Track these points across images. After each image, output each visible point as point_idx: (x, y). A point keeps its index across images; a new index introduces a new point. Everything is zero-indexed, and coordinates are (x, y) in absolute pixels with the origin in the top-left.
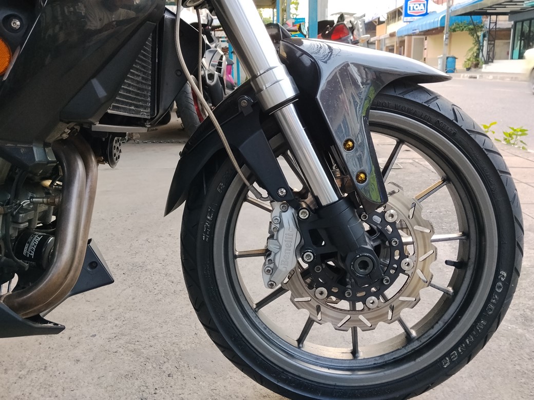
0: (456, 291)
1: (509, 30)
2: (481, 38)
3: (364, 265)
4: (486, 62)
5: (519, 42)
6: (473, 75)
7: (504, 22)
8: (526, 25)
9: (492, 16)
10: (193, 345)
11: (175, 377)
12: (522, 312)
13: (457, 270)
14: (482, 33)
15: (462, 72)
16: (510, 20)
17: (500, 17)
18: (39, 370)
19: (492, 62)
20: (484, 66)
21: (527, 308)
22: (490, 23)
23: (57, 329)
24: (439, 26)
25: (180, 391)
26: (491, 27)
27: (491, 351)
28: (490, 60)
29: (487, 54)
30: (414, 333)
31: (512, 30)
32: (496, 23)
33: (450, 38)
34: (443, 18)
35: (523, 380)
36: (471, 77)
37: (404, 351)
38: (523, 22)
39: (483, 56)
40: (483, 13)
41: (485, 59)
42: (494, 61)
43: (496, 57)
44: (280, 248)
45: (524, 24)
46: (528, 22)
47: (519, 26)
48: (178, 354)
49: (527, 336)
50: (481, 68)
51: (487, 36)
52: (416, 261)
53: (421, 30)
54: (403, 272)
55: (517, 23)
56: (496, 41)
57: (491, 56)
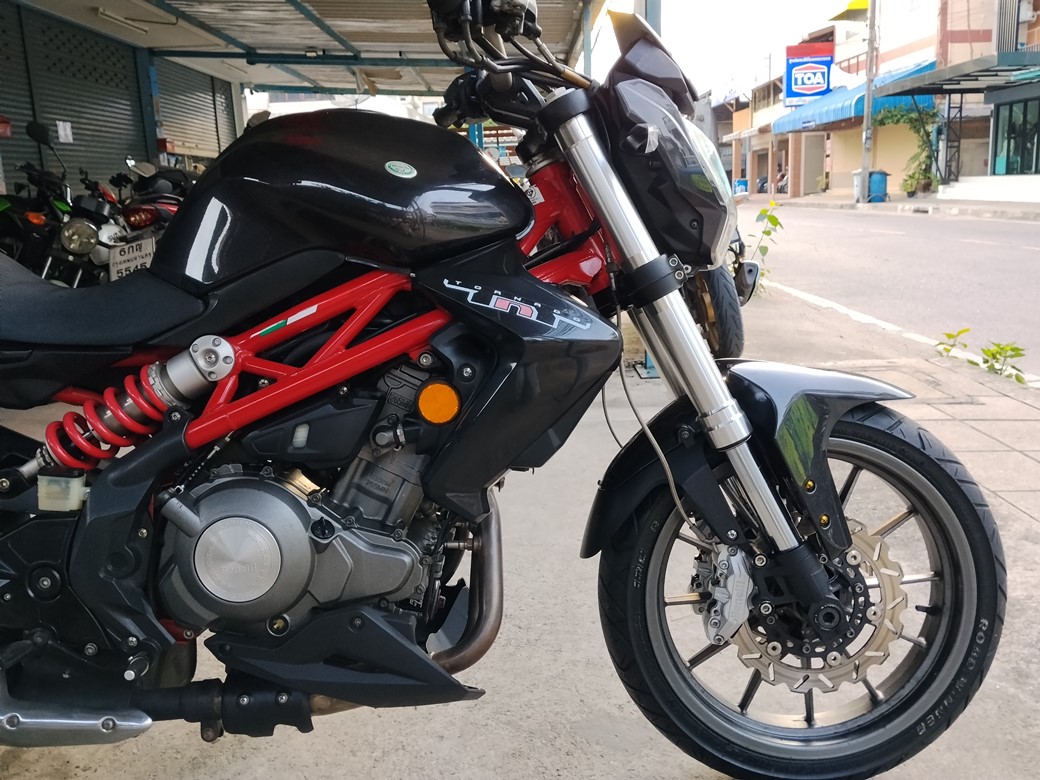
0: (930, 642)
1: (986, 119)
2: (933, 137)
3: (829, 617)
4: (945, 181)
5: (1006, 142)
6: (922, 206)
7: (976, 106)
8: (1018, 110)
9: (953, 96)
10: (584, 716)
11: (576, 755)
12: (1014, 665)
13: (930, 617)
14: (936, 126)
15: (899, 200)
16: (987, 101)
17: (968, 97)
18: (397, 750)
19: (956, 180)
20: (941, 187)
21: (1022, 659)
22: (950, 108)
23: (474, 694)
24: (853, 115)
25: (588, 773)
26: (952, 116)
27: (973, 717)
28: (952, 177)
29: (946, 165)
30: (881, 695)
31: (992, 120)
32: (961, 108)
33: (873, 138)
34: (861, 99)
35: (1016, 753)
36: (917, 211)
37: (871, 717)
38: (1011, 104)
39: (938, 169)
40: (936, 90)
41: (943, 175)
42: (960, 178)
43: (962, 171)
44: (730, 597)
45: (1014, 108)
46: (1022, 104)
47: (1004, 112)
48: (568, 726)
49: (1021, 696)
50: (935, 191)
51: (945, 131)
52: (884, 610)
53: (818, 122)
54: (870, 622)
55: (1001, 108)
56: (962, 141)
57: (953, 169)
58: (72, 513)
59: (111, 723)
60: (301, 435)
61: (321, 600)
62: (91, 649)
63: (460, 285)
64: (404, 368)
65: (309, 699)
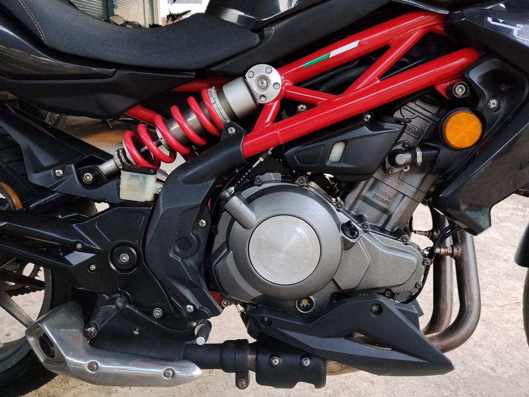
10: (469, 373)
58: (146, 204)
59: (171, 372)
60: (337, 151)
61: (343, 287)
62: (158, 313)
63: (503, 23)
64: (418, 103)
65: (325, 364)
